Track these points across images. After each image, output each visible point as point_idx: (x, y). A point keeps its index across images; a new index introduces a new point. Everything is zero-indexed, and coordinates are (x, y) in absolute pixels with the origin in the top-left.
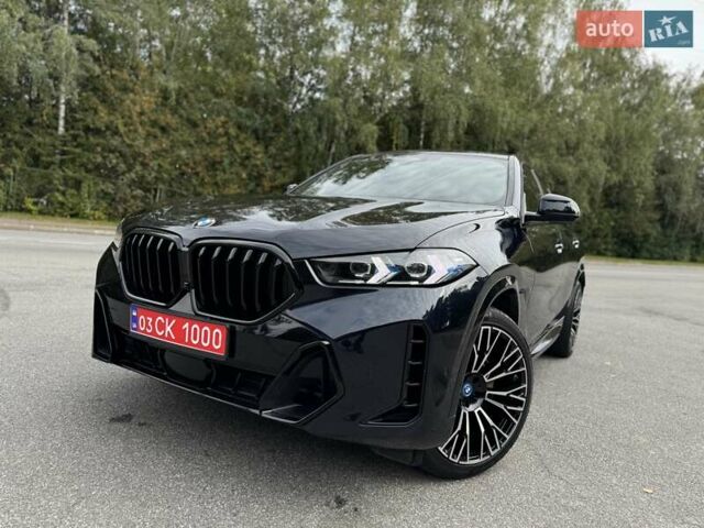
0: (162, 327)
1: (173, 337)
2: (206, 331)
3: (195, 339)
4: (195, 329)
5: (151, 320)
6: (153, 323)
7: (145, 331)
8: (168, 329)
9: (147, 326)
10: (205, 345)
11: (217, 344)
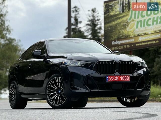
0: (115, 78)
1: (118, 80)
2: (125, 77)
3: (123, 79)
4: (123, 77)
5: (112, 78)
6: (113, 78)
7: (111, 80)
8: (117, 79)
9: (111, 79)
10: (126, 80)
11: (128, 79)
